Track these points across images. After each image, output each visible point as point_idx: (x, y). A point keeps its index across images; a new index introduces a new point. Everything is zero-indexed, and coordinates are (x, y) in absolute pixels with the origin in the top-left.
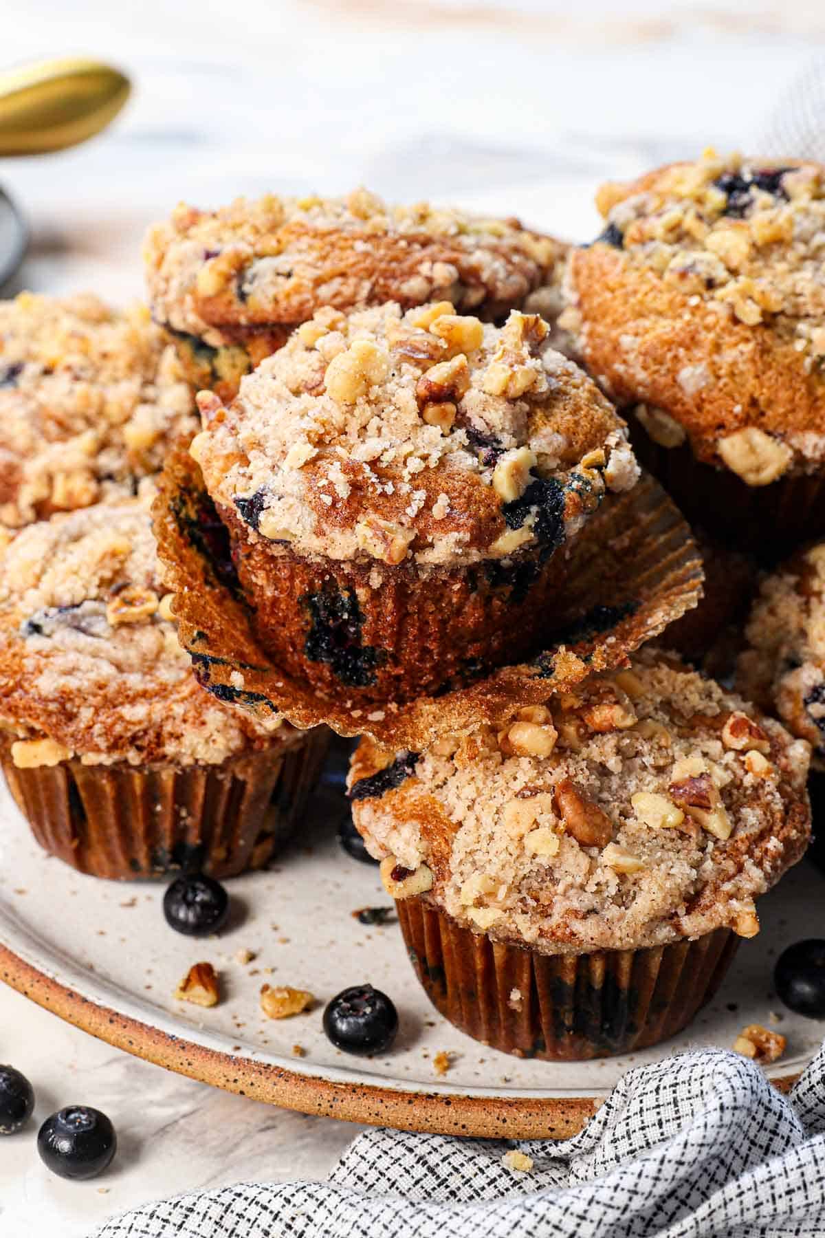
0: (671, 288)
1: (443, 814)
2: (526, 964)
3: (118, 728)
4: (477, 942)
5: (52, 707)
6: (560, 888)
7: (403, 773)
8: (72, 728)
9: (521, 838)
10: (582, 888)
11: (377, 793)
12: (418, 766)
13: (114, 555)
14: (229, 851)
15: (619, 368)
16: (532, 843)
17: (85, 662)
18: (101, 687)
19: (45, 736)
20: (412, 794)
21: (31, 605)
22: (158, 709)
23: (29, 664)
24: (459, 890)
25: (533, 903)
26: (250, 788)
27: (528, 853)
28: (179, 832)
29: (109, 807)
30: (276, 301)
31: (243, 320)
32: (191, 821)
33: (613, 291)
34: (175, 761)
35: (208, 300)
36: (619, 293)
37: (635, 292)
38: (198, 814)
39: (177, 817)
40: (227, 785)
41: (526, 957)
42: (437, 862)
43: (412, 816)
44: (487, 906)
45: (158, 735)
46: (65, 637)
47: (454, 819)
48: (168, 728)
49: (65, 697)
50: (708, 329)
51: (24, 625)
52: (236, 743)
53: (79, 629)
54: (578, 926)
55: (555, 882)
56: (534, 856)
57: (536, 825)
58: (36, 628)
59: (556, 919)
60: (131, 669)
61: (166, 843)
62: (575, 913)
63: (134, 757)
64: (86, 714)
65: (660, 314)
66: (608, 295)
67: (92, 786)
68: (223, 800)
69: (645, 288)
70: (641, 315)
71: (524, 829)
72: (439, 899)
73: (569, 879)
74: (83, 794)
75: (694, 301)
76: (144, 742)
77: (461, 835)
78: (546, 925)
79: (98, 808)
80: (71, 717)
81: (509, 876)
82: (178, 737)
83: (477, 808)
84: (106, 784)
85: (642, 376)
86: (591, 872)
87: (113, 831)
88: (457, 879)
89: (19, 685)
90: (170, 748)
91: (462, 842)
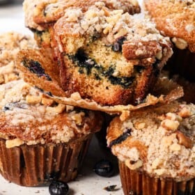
0: (177, 6)
1: (142, 144)
2: (171, 185)
3: (38, 133)
4: (156, 181)
5: (17, 128)
6: (182, 160)
7: (127, 136)
8: (24, 134)
9: (169, 147)
10: (187, 160)
11: (120, 142)
12: (132, 133)
13: (26, 88)
14: (67, 174)
15: (167, 28)
16: (172, 148)
17: (25, 116)
18: (31, 122)
19: (15, 138)
20: (131, 140)
21: (4, 103)
22: (49, 127)
23: (8, 118)
24: (151, 165)
25: (173, 166)
26: (74, 151)
27: (171, 151)
28: (53, 167)
29: (33, 160)
30: (53, 14)
31: (45, 21)
32: (57, 164)
33: (160, 8)
34: (54, 143)
35: (36, 17)
36: (163, 8)
37: (167, 7)
38: (59, 161)
39: (53, 162)
40: (68, 151)
41: (171, 184)
42: (143, 158)
43: (133, 146)
44: (160, 168)
45: (49, 134)
46: (16, 110)
47: (146, 145)
48: (52, 132)
49: (21, 125)
50: (191, 15)
51: (3, 108)
52: (72, 135)
53: (20, 107)
54: (188, 171)
55: (179, 159)
56: (173, 152)
57: (173, 143)
58: (7, 109)
59: (181, 169)
60: (38, 117)
61: (49, 171)
62: (187, 167)
63: (43, 142)
64: (28, 130)
65: (176, 12)
66: (159, 9)
67: (28, 154)
68: (66, 156)
69: (170, 6)
70: (170, 13)
71: (169, 144)
72: (145, 169)
73: (184, 158)
74: (25, 157)
75: (185, 8)
76: (46, 137)
77: (149, 149)
78: (179, 172)
79: (29, 161)
80: (23, 131)
81: (166, 158)
82: (56, 134)
83: (153, 141)
84: (33, 153)
85: (174, 29)
86: (190, 155)
87: (34, 168)
88: (150, 162)
89: (5, 124)
90: (53, 138)
91: (150, 151)
